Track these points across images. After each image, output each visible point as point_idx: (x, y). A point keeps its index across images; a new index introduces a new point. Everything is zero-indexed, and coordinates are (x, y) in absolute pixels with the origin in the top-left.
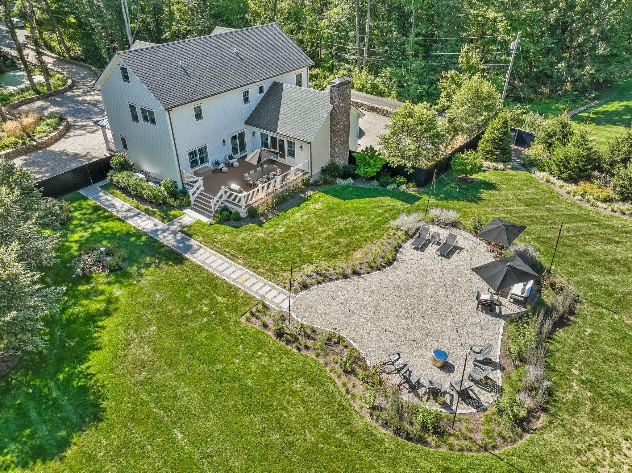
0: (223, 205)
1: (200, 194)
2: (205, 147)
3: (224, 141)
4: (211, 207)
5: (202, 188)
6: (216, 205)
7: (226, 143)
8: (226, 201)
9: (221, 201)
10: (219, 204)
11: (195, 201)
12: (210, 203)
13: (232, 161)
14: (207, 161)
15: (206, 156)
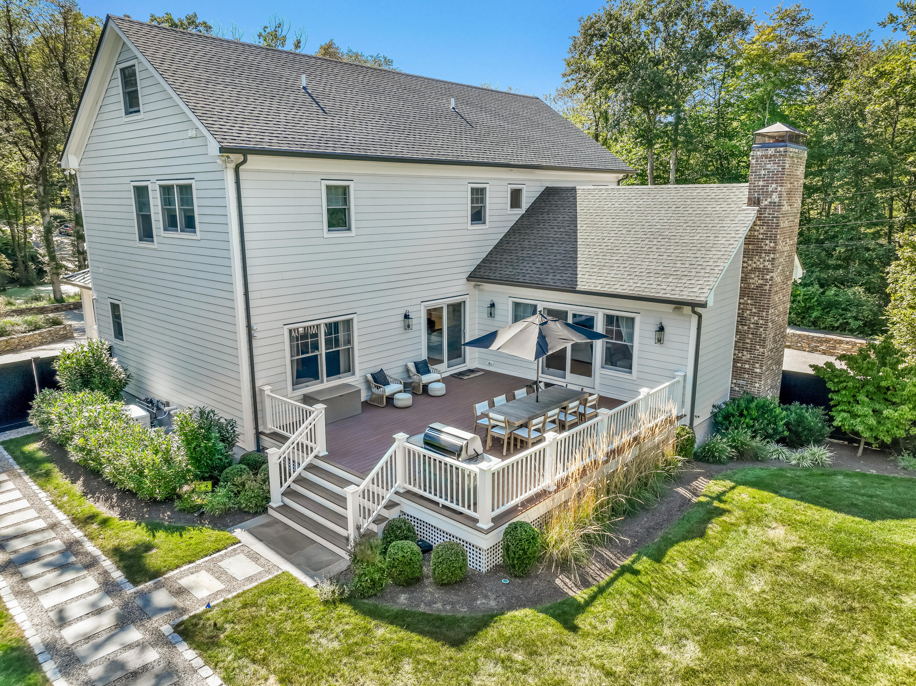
0: (392, 514)
1: (311, 468)
2: (348, 323)
3: (406, 317)
4: (342, 520)
5: (321, 448)
6: (364, 512)
7: (413, 322)
8: (409, 494)
9: (389, 495)
10: (378, 509)
11: (289, 493)
12: (341, 500)
13: (425, 379)
14: (349, 369)
15: (349, 352)
